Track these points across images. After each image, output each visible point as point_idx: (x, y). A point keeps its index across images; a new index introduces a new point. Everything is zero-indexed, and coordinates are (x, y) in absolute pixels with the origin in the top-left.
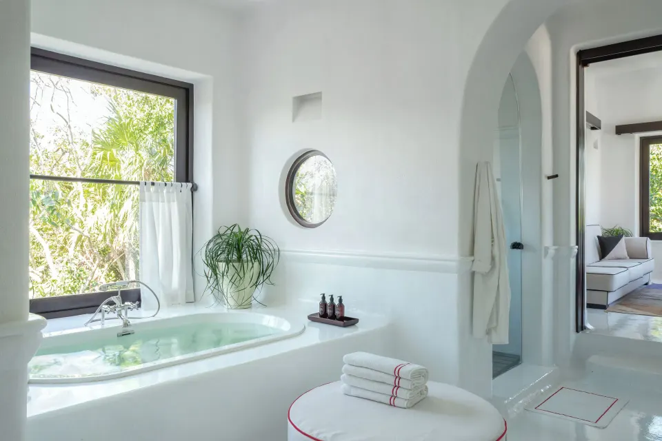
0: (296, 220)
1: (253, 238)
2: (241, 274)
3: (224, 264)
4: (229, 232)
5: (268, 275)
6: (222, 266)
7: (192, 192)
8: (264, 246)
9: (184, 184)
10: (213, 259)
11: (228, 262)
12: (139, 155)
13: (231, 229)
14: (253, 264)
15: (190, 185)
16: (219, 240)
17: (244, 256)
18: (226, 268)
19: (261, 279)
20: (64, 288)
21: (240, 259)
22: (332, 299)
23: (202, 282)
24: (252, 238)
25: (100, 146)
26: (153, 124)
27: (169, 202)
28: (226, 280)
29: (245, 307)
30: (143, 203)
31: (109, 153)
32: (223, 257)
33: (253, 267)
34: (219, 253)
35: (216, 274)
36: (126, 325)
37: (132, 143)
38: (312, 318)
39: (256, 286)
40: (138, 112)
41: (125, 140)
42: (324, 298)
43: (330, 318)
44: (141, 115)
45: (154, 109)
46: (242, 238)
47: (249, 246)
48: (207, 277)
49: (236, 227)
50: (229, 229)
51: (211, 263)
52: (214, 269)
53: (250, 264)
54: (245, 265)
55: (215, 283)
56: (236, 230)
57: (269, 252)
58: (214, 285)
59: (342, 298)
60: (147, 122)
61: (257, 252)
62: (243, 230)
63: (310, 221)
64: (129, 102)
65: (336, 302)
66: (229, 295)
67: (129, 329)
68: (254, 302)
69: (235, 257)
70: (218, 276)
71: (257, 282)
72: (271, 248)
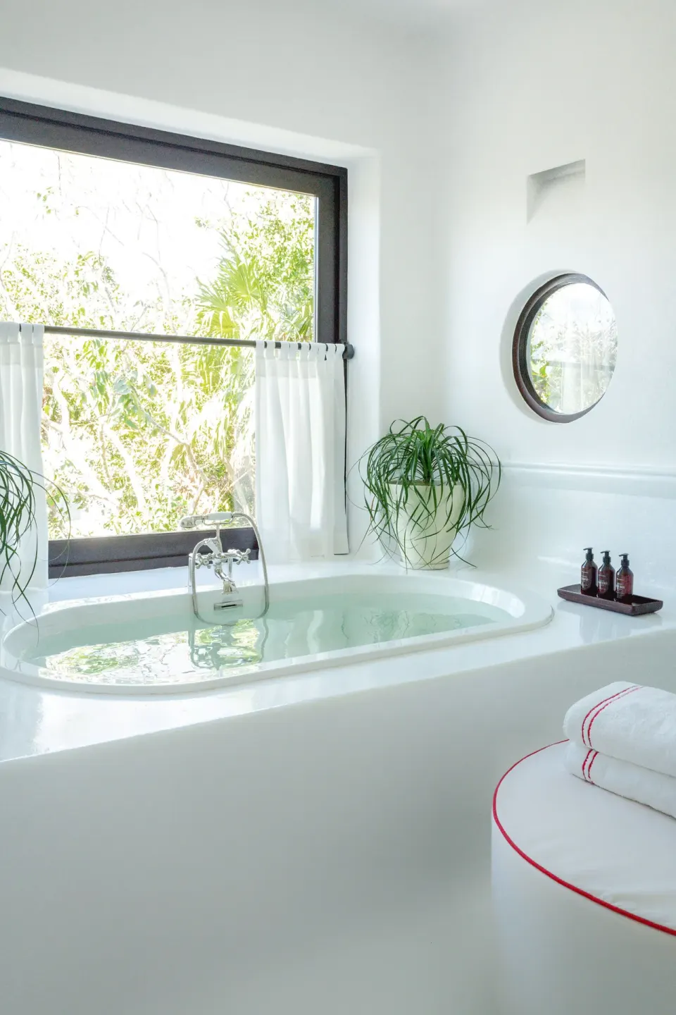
0: (531, 406)
1: (452, 441)
2: (431, 507)
3: (400, 487)
4: (409, 430)
5: (479, 510)
6: (396, 490)
7: (345, 361)
8: (472, 457)
9: (331, 346)
10: (380, 477)
11: (406, 483)
12: (268, 316)
13: (413, 425)
14: (452, 488)
15: (341, 347)
16: (392, 445)
17: (436, 474)
18: (404, 495)
19: (467, 515)
20: (152, 525)
21: (427, 478)
22: (607, 559)
23: (361, 518)
24: (449, 442)
25: (208, 304)
26: (287, 265)
27: (305, 376)
28: (404, 516)
29: (437, 567)
30: (262, 378)
31: (221, 313)
32: (398, 474)
33: (451, 493)
34: (391, 467)
35: (385, 506)
36: (229, 589)
37: (257, 298)
38: (566, 594)
39: (458, 530)
40: (265, 245)
41: (247, 293)
42: (590, 556)
43: (602, 596)
44: (268, 251)
45: (289, 239)
46: (432, 441)
47: (444, 457)
48: (370, 511)
49: (423, 421)
50: (409, 425)
51: (376, 484)
52: (382, 495)
53: (447, 489)
54: (438, 489)
55: (384, 521)
56: (421, 427)
57: (483, 468)
58: (382, 526)
59: (629, 558)
60: (279, 262)
61: (458, 469)
62: (433, 427)
63: (560, 411)
64: (250, 231)
65: (616, 565)
66: (408, 545)
67: (234, 598)
68: (453, 559)
69: (419, 476)
70: (390, 508)
71: (458, 523)
72: (486, 459)
